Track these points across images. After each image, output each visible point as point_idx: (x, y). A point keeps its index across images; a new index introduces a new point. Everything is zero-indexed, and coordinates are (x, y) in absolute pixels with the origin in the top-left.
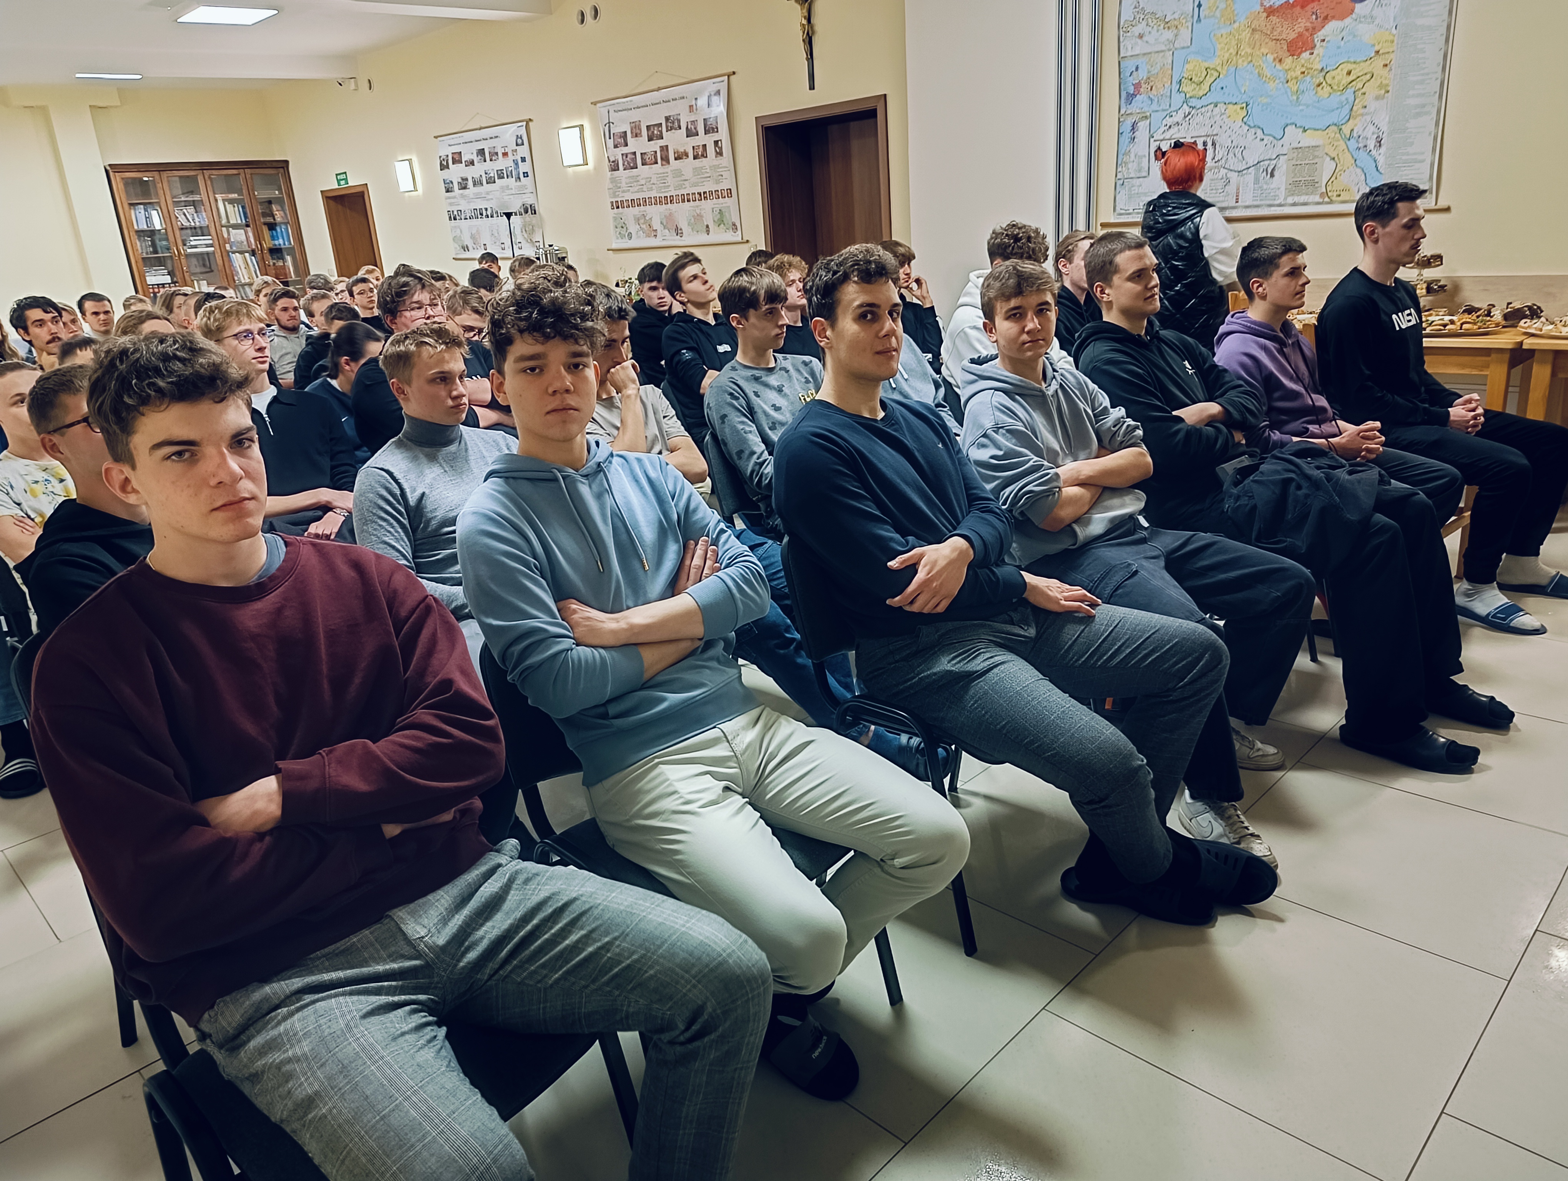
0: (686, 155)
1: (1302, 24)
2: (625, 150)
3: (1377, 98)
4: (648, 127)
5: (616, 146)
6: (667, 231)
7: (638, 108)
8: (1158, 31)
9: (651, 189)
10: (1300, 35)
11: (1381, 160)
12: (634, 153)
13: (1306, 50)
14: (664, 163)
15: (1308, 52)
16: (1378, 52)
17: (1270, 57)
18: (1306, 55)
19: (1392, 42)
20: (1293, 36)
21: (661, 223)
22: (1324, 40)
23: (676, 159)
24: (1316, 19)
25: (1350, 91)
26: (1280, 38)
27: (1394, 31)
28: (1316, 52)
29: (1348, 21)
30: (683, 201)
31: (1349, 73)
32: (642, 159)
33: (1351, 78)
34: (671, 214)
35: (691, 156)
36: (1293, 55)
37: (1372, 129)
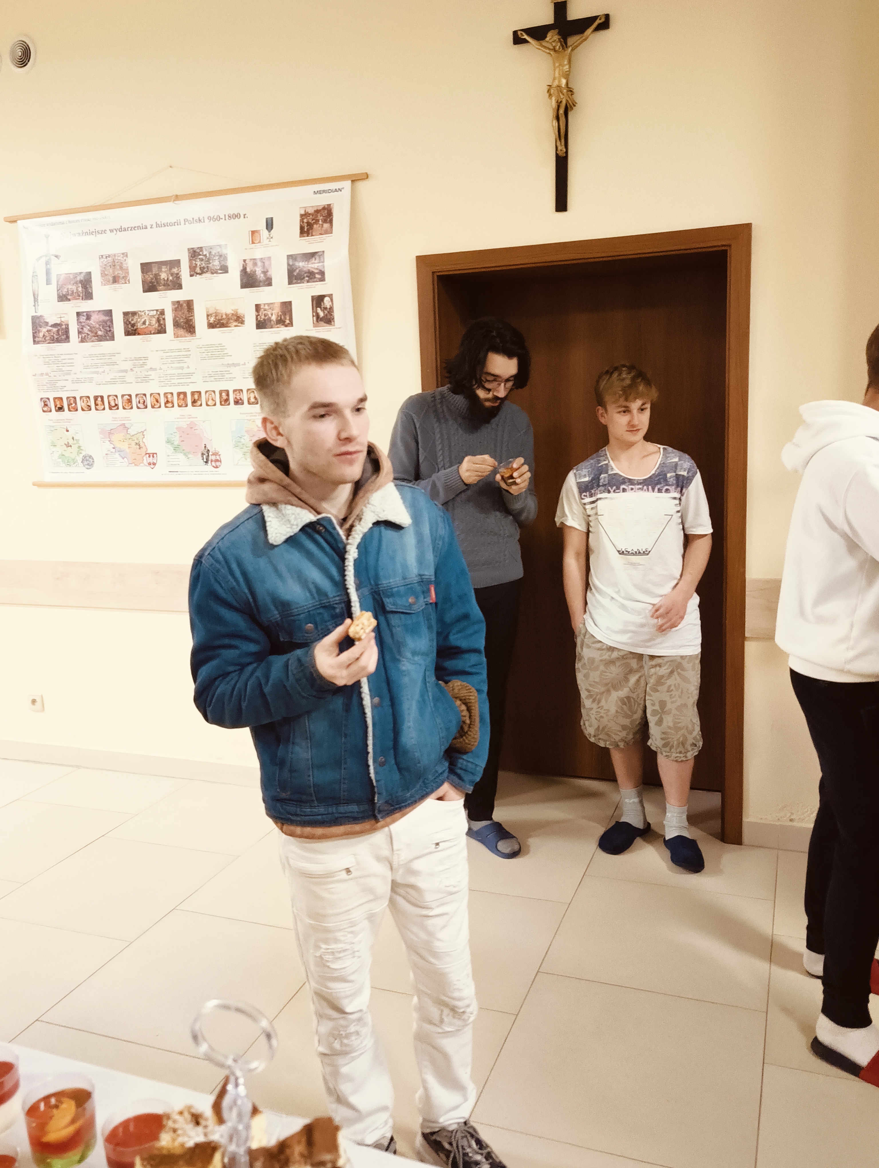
0: (239, 320)
2: (86, 306)
4: (145, 267)
5: (63, 298)
6: (181, 456)
7: (121, 230)
9: (146, 379)
12: (109, 313)
14: (181, 332)
21: (168, 442)
23: (211, 326)
30: (225, 402)
32: (127, 323)
34: (192, 426)
35: (251, 320)
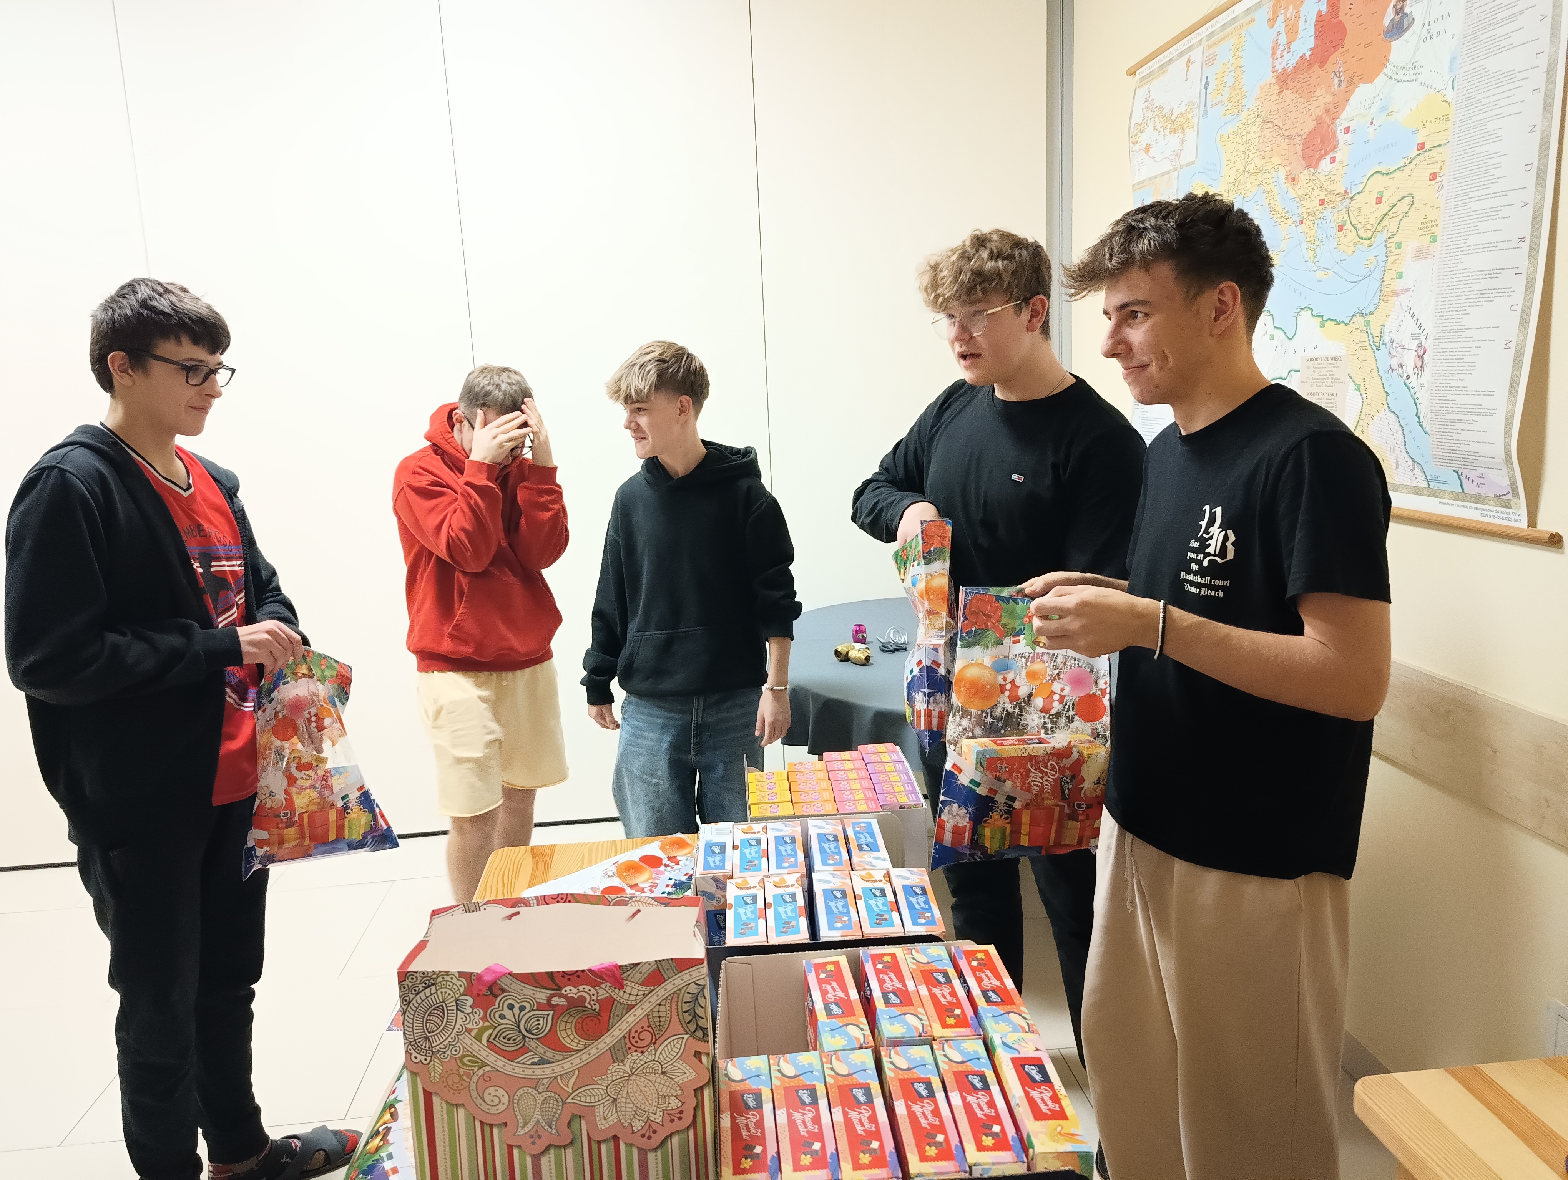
1: (1322, 98)
3: (1421, 254)
8: (1164, 136)
10: (1319, 122)
11: (1423, 397)
13: (1327, 153)
15: (1328, 158)
16: (1421, 146)
17: (1282, 173)
18: (1325, 164)
19: (1447, 118)
20: (1311, 125)
22: (1347, 130)
24: (1339, 86)
25: (1381, 238)
26: (1293, 133)
27: (1450, 95)
28: (1339, 156)
29: (1381, 79)
31: (1379, 201)
33: (1384, 208)
36: (1309, 166)
37: (1410, 326)
